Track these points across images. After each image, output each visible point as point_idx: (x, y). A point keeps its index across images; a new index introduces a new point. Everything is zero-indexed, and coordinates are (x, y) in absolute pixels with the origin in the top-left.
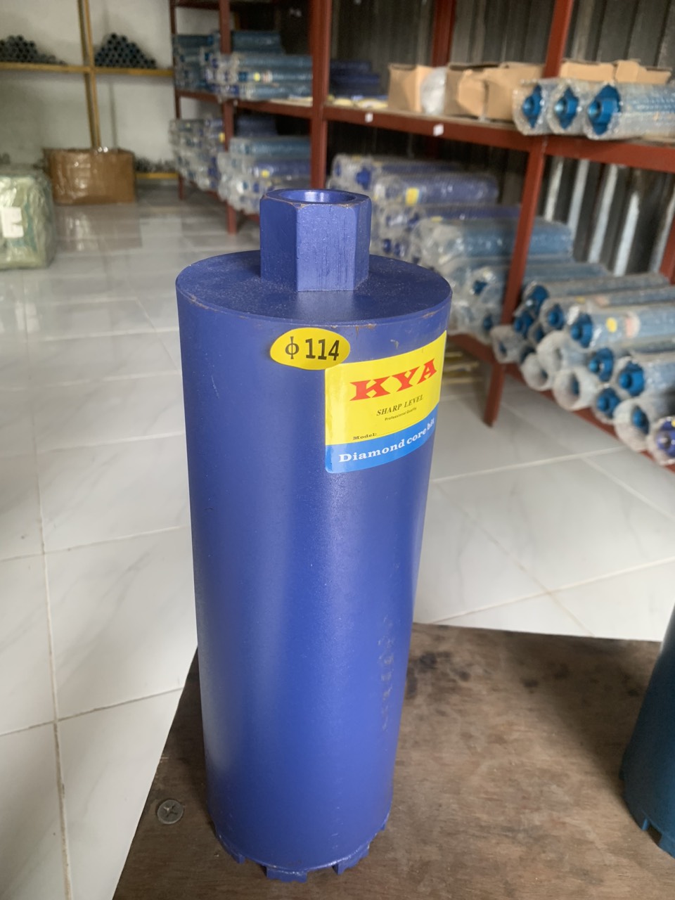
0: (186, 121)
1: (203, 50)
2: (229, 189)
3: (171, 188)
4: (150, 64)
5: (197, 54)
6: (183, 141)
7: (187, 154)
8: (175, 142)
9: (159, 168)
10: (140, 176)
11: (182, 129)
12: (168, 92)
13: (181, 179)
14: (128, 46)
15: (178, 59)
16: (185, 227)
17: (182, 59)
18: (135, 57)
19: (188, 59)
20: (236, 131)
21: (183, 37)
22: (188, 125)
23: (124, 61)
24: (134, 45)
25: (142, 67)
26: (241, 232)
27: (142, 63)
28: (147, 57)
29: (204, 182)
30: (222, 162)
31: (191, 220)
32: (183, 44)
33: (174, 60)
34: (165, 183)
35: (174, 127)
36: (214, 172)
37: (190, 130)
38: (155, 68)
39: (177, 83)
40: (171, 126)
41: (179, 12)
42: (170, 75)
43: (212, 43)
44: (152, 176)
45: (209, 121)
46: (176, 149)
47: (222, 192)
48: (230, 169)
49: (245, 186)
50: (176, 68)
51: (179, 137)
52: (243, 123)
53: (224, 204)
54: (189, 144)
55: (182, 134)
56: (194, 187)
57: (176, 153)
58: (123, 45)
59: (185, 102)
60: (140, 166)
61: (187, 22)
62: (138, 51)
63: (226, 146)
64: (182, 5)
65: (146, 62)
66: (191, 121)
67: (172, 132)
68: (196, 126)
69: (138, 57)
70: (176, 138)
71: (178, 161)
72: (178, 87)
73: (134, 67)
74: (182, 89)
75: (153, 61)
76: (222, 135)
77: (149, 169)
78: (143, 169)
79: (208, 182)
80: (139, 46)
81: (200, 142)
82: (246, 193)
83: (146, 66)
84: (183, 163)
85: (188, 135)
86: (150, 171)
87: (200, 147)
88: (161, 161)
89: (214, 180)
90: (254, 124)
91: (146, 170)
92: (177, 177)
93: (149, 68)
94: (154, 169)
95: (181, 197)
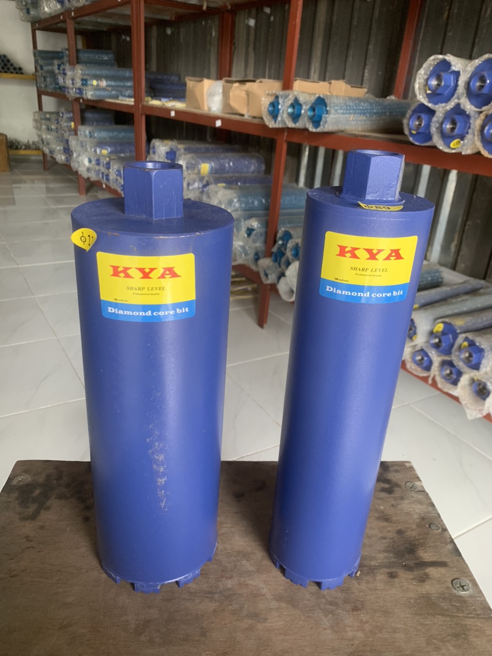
0: (46, 113)
1: (56, 62)
2: (78, 162)
3: (38, 162)
5: (52, 64)
6: (44, 127)
7: (47, 136)
8: (38, 128)
9: (27, 147)
10: (12, 152)
11: (43, 118)
12: (33, 91)
13: (44, 155)
15: (39, 68)
16: (49, 190)
17: (42, 69)
18: (5, 65)
19: (45, 68)
20: (83, 121)
21: (41, 52)
22: (48, 116)
24: (5, 56)
25: (12, 73)
26: (89, 194)
27: (12, 70)
28: (17, 66)
29: (61, 158)
30: (73, 143)
31: (52, 186)
32: (42, 57)
33: (36, 68)
34: (33, 158)
35: (37, 117)
36: (67, 151)
37: (49, 119)
38: (22, 73)
39: (38, 85)
40: (35, 116)
41: (39, 33)
42: (34, 79)
43: (62, 57)
44: (22, 152)
45: (62, 113)
46: (39, 133)
47: (74, 165)
48: (79, 148)
49: (90, 161)
50: (37, 74)
51: (41, 125)
52: (89, 115)
53: (76, 173)
54: (49, 129)
55: (43, 122)
56: (54, 162)
57: (39, 136)
59: (45, 98)
60: (13, 145)
61: (45, 42)
62: (8, 61)
63: (75, 132)
64: (39, 29)
65: (15, 69)
66: (50, 113)
67: (35, 120)
68: (54, 117)
69: (8, 64)
70: (39, 124)
71: (41, 142)
72: (39, 88)
73: (5, 72)
74: (43, 89)
75: (20, 69)
76: (73, 124)
77: (19, 147)
78: (14, 147)
79: (63, 158)
80: (9, 57)
81: (57, 128)
82: (91, 166)
83: (15, 72)
84: (45, 143)
85: (48, 122)
86: (20, 149)
87: (57, 132)
88: (28, 141)
89: (67, 156)
90: (96, 116)
91: (17, 148)
92: (41, 153)
93: (17, 73)
94: (23, 147)
95: (45, 169)
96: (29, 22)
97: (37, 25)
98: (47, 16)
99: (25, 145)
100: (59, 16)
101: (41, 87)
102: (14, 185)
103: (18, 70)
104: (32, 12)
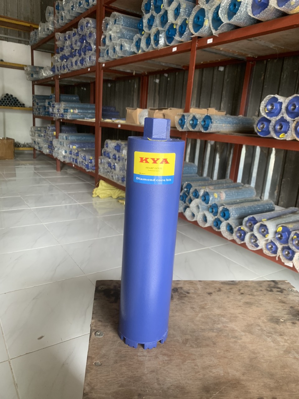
0: (38, 127)
1: (47, 101)
2: (58, 153)
3: (30, 154)
4: (23, 105)
5: (44, 102)
6: (37, 135)
7: (38, 140)
8: (32, 135)
9: (24, 146)
10: (16, 149)
12: (30, 116)
14: (13, 98)
15: (35, 104)
16: (35, 169)
17: (38, 104)
18: (16, 102)
19: (40, 104)
20: (61, 131)
21: (37, 96)
22: (39, 129)
23: (11, 104)
24: (16, 98)
25: (19, 106)
26: (62, 171)
27: (19, 105)
28: (22, 103)
29: (46, 151)
30: (55, 142)
31: (37, 166)
32: (35, 98)
33: (33, 104)
34: (26, 152)
35: (33, 129)
36: (51, 146)
37: (40, 131)
38: (24, 107)
39: (34, 113)
40: (31, 129)
41: (35, 86)
42: (31, 110)
43: (51, 98)
44: (21, 149)
45: (49, 127)
46: (33, 138)
47: (55, 155)
48: (59, 145)
49: (66, 152)
50: (34, 107)
51: (35, 133)
52: (63, 128)
53: (56, 160)
54: (39, 136)
55: (36, 132)
56: (42, 153)
58: (11, 98)
59: (36, 119)
60: (17, 145)
61: (39, 91)
62: (17, 100)
63: (57, 137)
64: (37, 84)
65: (20, 104)
67: (31, 131)
68: (43, 129)
69: (17, 102)
70: (33, 133)
71: (34, 143)
72: (34, 114)
73: (15, 106)
74: (37, 115)
75: (24, 105)
76: (55, 133)
77: (20, 146)
78: (17, 146)
79: (48, 151)
80: (18, 99)
81: (44, 135)
82: (66, 155)
83: (21, 106)
84: (36, 143)
86: (20, 147)
87: (44, 137)
88: (25, 143)
89: (50, 150)
91: (18, 147)
92: (33, 149)
93: (21, 107)
94: (22, 146)
95: (34, 158)
96: (31, 81)
97: (36, 82)
98: (44, 78)
100: (50, 78)
102: (16, 166)
103: (22, 105)
104: (34, 76)
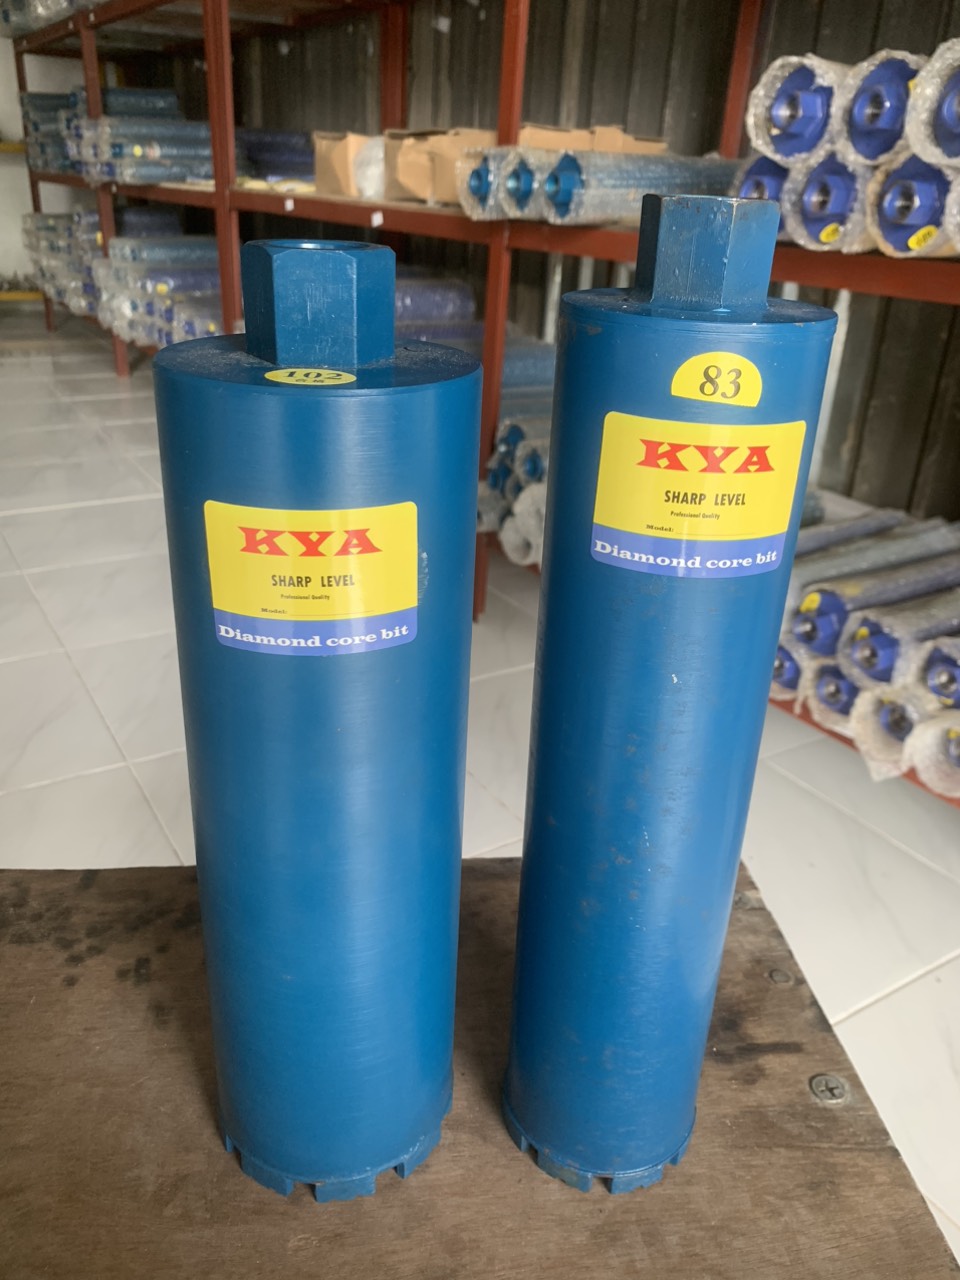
0: (48, 216)
1: (63, 115)
2: (112, 311)
3: (34, 314)
5: (55, 120)
6: (44, 244)
7: (50, 263)
8: (32, 247)
9: (14, 285)
11: (42, 226)
12: (22, 175)
13: (47, 301)
15: (31, 128)
16: (58, 368)
17: (36, 129)
19: (43, 128)
20: (120, 229)
21: (34, 96)
22: (51, 222)
26: (137, 374)
29: (78, 304)
30: (101, 273)
31: (64, 359)
32: (37, 105)
33: (25, 128)
34: (27, 308)
35: (30, 224)
36: (91, 290)
37: (52, 229)
38: (2, 141)
39: (31, 161)
40: (25, 222)
41: (29, 60)
42: (22, 150)
43: (75, 104)
44: (5, 296)
45: (79, 216)
46: (35, 256)
47: (104, 317)
48: (112, 283)
49: (134, 307)
50: (28, 140)
51: (38, 240)
52: (131, 218)
53: (108, 333)
54: (53, 248)
55: (43, 234)
56: (69, 316)
57: (36, 262)
59: (45, 188)
61: (42, 75)
63: (104, 250)
64: (31, 51)
66: (57, 217)
67: (27, 232)
68: (61, 225)
70: (34, 240)
71: (39, 274)
72: (34, 169)
74: (40, 170)
76: (99, 236)
79: (83, 303)
81: (69, 246)
82: (137, 317)
84: (48, 275)
85: (52, 236)
86: (1, 290)
87: (70, 253)
88: (15, 275)
89: (91, 299)
90: (146, 219)
92: (41, 298)
94: (6, 286)
95: (50, 327)
96: (8, 37)
97: (25, 43)
98: (42, 24)
99: (9, 283)
100: (64, 22)
101: (37, 167)
104: (14, 18)
